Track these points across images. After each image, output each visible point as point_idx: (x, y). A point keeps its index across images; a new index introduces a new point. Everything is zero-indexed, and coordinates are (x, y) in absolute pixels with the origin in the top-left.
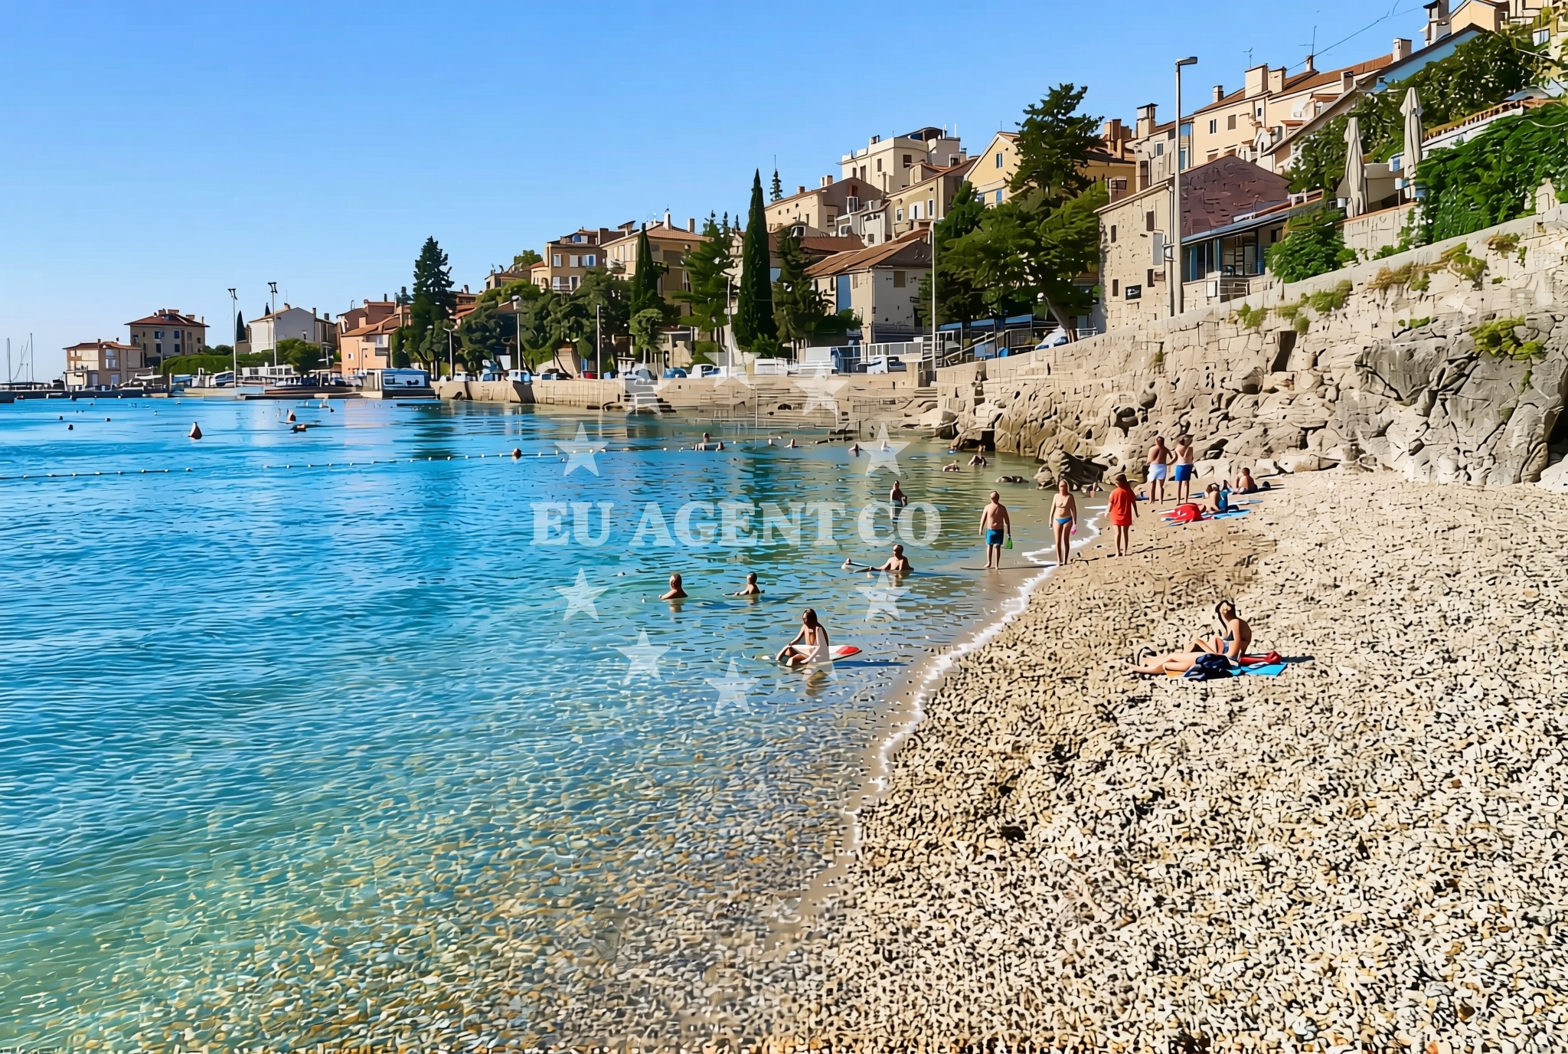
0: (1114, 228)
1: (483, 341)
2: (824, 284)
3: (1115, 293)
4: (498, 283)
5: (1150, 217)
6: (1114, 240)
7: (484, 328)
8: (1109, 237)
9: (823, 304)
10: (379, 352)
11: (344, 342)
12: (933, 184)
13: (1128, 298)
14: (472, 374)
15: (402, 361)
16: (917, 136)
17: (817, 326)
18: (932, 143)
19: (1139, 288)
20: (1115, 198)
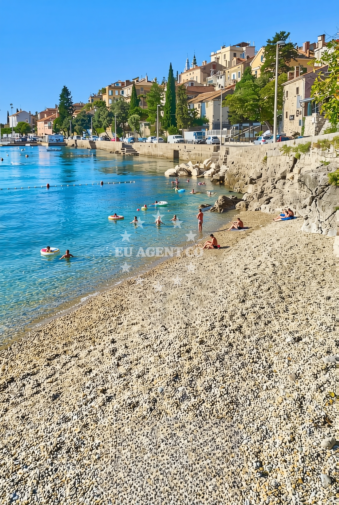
0: (287, 92)
1: (82, 125)
2: (196, 106)
3: (287, 117)
4: (92, 100)
5: (298, 89)
6: (287, 97)
7: (83, 120)
8: (286, 95)
9: (195, 114)
10: (50, 128)
11: (39, 123)
12: (240, 66)
13: (290, 120)
14: (78, 137)
15: (56, 131)
16: (239, 45)
17: (191, 123)
18: (244, 48)
19: (294, 116)
20: (289, 80)
